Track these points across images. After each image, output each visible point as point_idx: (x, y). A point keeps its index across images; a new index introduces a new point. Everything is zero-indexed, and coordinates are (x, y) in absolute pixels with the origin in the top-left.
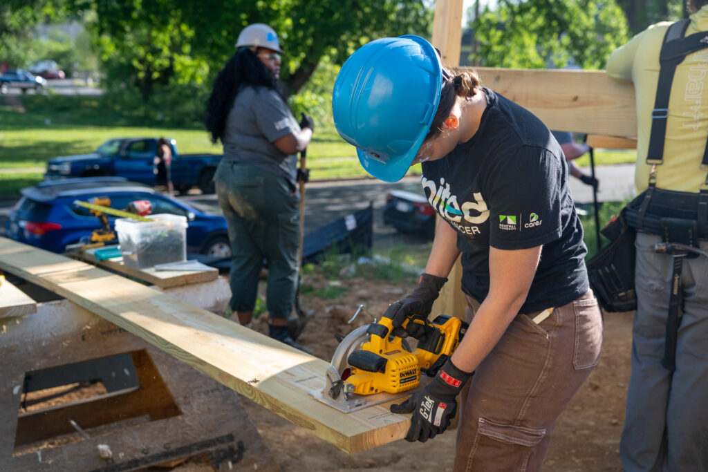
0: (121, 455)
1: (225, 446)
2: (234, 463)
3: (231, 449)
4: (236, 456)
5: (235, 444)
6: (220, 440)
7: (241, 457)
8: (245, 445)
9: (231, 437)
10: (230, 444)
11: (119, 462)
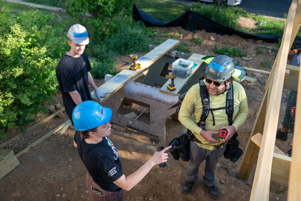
0: (134, 126)
1: (155, 138)
2: (155, 143)
3: (156, 140)
4: (156, 142)
5: (158, 139)
6: (155, 136)
7: (157, 143)
8: (160, 141)
9: (158, 137)
10: (157, 138)
11: (132, 127)
